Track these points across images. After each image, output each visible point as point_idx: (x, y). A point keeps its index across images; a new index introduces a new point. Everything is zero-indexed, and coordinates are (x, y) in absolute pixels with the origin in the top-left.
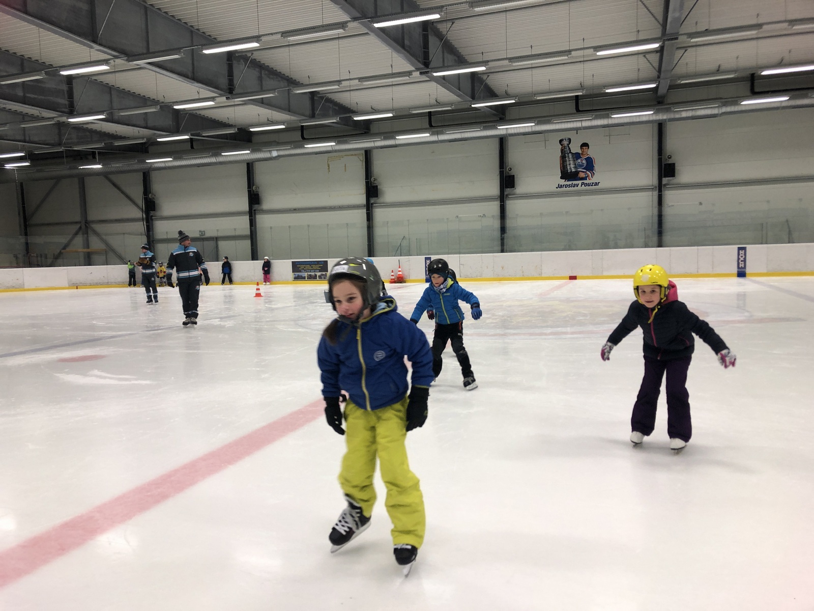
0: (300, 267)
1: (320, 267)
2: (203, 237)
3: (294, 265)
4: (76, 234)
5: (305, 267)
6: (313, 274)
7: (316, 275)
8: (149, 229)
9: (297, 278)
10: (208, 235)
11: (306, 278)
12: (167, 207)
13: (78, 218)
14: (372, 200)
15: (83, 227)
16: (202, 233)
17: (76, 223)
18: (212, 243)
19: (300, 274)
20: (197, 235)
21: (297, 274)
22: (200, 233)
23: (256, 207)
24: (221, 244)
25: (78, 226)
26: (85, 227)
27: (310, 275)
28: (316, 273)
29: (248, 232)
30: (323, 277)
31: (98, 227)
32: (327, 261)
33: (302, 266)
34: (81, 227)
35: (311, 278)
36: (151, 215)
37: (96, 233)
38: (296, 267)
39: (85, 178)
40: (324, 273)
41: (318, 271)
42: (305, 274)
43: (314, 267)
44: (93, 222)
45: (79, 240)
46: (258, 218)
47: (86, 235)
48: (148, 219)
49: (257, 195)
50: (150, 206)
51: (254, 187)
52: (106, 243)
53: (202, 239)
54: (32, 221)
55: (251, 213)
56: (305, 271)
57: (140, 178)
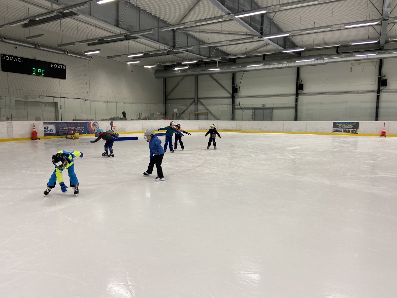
0: (338, 125)
1: (353, 126)
3: (334, 123)
4: (191, 104)
5: (342, 126)
6: (347, 129)
7: (349, 131)
8: (233, 103)
9: (335, 132)
10: (267, 106)
11: (342, 132)
12: (244, 91)
13: (193, 96)
14: (381, 88)
15: (196, 101)
16: (264, 105)
17: (192, 98)
18: (269, 110)
19: (338, 129)
20: (260, 106)
21: (336, 129)
22: (263, 105)
24: (275, 111)
25: (193, 100)
26: (196, 100)
27: (345, 130)
28: (350, 129)
29: (293, 105)
30: (354, 131)
31: (203, 101)
32: (359, 122)
33: (340, 125)
34: (194, 101)
35: (345, 131)
36: (235, 95)
37: (202, 104)
38: (335, 125)
39: (198, 76)
40: (355, 129)
41: (352, 128)
42: (342, 130)
43: (349, 125)
44: (201, 98)
45: (192, 108)
46: (300, 97)
47: (197, 104)
48: (233, 97)
49: (303, 85)
50: (235, 90)
51: (300, 81)
52: (207, 109)
53: (263, 108)
54: (169, 97)
55: (297, 95)
56: (342, 128)
57: (231, 76)
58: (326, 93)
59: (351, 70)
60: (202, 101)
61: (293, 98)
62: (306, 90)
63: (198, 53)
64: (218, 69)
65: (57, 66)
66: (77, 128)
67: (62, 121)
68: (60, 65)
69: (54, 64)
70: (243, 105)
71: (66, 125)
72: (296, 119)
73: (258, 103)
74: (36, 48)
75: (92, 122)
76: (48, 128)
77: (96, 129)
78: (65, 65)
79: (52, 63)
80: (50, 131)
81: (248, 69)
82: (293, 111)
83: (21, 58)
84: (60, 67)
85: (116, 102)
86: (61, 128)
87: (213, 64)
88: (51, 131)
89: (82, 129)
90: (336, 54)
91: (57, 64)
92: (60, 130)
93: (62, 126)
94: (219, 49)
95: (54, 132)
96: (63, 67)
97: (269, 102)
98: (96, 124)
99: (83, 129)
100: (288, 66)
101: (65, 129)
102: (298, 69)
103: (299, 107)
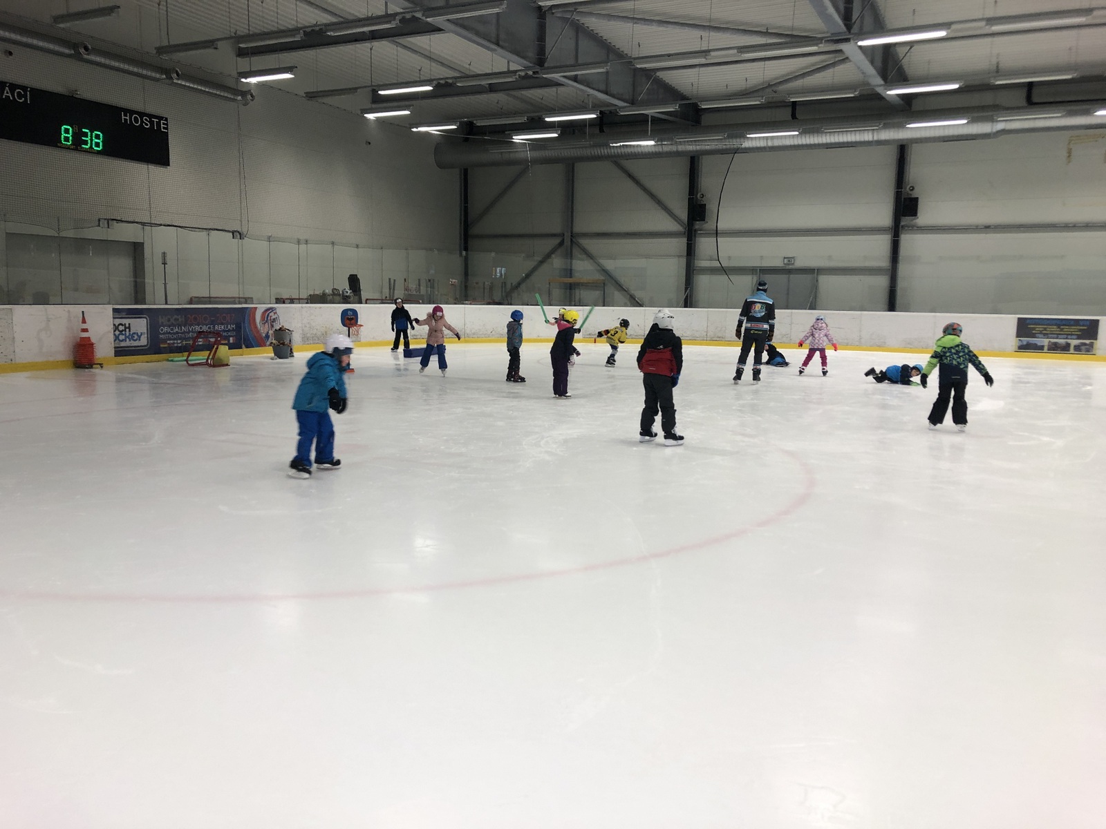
0: (1034, 329)
1: (1080, 330)
2: (790, 267)
3: (1021, 323)
4: (553, 253)
5: (1045, 329)
6: (1062, 341)
7: (1068, 345)
8: (690, 251)
9: (1023, 348)
10: (799, 264)
11: (1046, 348)
12: (728, 216)
13: (556, 226)
15: (567, 242)
16: (790, 260)
17: (554, 235)
18: (807, 278)
19: (1033, 340)
20: (778, 263)
21: (1025, 340)
22: (786, 261)
23: (905, 221)
24: (825, 281)
25: (557, 241)
27: (1055, 344)
28: (1069, 341)
29: (885, 263)
30: (1083, 348)
31: (589, 244)
32: (1097, 321)
33: (1040, 328)
34: (561, 244)
35: (1054, 348)
36: (697, 227)
37: (590, 256)
38: (1024, 328)
39: (576, 165)
40: (1087, 342)
41: (1075, 337)
42: (1045, 342)
43: (1066, 329)
44: (585, 235)
45: (555, 263)
46: (906, 239)
47: (569, 255)
48: (691, 235)
49: (916, 200)
50: (697, 212)
51: (908, 187)
52: (605, 271)
53: (787, 270)
54: (475, 230)
55: (896, 231)
56: (1046, 336)
57: (684, 165)
58: (987, 227)
59: (1069, 156)
60: (585, 242)
61: (884, 241)
62: (925, 216)
63: (603, 87)
64: (652, 143)
65: (142, 122)
66: (214, 327)
67: (166, 303)
68: (151, 116)
69: (132, 112)
70: (729, 258)
71: (181, 319)
72: (892, 307)
73: (770, 252)
74: (77, 57)
75: (261, 308)
76: (126, 328)
77: (271, 332)
78: (166, 120)
79: (126, 111)
80: (131, 337)
81: (746, 144)
82: (882, 282)
83: (24, 88)
84: (152, 122)
85: (333, 243)
86: (165, 329)
87: (637, 126)
88: (136, 337)
89: (229, 331)
90: (1022, 108)
91: (142, 114)
92: (164, 334)
93: (169, 320)
94: (661, 77)
95: (144, 341)
96: (158, 124)
97: (807, 252)
98: (270, 314)
99: (233, 330)
100: (875, 138)
101: (177, 333)
102: (903, 150)
103: (902, 268)
